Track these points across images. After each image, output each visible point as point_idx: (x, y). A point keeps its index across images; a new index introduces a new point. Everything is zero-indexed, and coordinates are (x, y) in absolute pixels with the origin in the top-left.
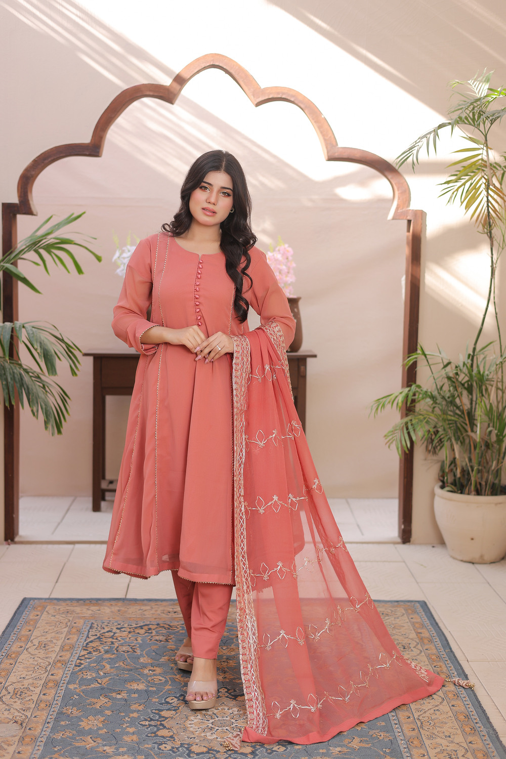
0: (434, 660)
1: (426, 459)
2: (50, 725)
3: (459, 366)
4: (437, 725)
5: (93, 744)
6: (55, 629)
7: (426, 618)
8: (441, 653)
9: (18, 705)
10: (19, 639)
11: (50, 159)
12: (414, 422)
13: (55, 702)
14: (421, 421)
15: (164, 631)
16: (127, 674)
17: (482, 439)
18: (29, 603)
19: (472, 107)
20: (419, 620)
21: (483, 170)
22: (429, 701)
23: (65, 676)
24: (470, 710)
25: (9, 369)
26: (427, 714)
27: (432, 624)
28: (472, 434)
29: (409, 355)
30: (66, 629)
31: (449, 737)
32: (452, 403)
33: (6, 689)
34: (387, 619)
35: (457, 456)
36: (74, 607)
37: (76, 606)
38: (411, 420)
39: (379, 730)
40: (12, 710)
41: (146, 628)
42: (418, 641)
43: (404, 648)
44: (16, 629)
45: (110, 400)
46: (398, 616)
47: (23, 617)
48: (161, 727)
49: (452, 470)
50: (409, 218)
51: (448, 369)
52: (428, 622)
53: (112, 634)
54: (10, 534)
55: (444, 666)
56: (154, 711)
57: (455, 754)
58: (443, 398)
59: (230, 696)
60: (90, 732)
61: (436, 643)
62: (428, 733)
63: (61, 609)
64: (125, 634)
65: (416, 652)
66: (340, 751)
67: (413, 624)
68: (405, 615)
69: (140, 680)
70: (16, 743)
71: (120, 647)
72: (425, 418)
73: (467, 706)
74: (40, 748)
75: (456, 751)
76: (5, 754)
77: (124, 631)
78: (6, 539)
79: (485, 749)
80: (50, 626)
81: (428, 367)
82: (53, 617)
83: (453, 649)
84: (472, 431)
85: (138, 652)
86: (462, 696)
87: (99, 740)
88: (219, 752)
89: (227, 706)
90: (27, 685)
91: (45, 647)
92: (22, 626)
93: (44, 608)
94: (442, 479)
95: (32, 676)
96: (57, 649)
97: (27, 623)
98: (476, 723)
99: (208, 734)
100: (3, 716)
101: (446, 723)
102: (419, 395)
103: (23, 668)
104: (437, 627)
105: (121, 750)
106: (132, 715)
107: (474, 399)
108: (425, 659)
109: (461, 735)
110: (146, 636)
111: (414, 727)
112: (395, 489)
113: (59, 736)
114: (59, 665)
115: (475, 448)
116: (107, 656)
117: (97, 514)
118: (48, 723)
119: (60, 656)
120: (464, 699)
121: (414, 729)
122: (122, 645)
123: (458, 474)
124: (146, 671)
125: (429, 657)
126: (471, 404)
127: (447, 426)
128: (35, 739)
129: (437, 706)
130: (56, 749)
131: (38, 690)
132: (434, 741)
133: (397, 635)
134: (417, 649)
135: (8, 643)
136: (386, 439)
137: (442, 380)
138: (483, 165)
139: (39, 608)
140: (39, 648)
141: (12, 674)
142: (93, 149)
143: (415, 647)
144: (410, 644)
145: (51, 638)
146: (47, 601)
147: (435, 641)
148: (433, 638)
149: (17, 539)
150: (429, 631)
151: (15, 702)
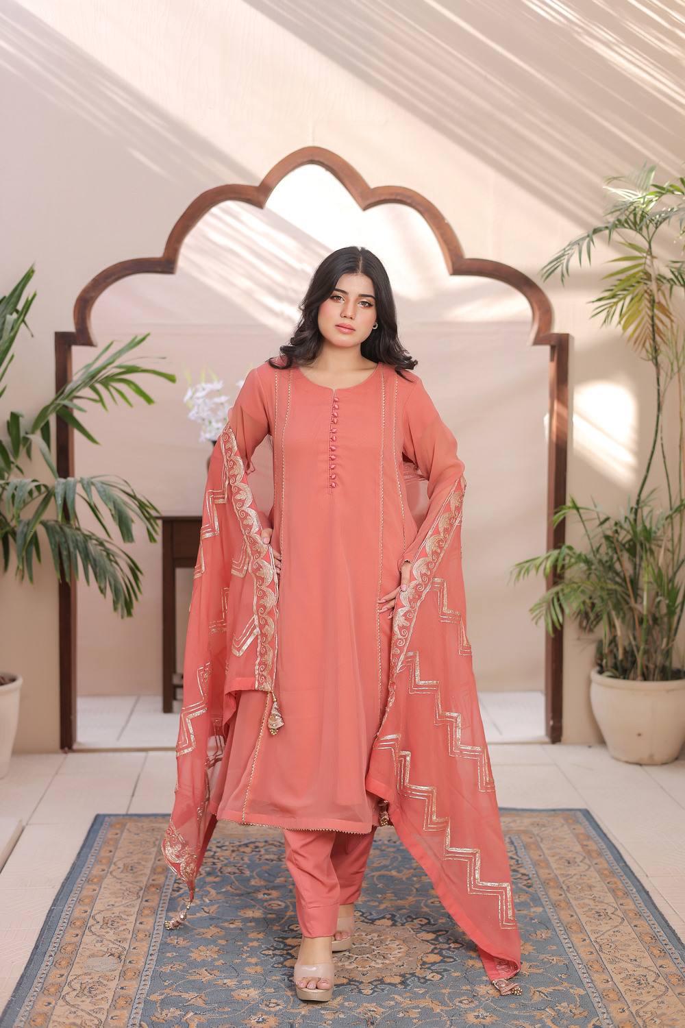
0: (606, 876)
1: (579, 639)
2: (155, 957)
3: (620, 522)
4: (620, 947)
5: (209, 977)
6: (142, 849)
7: (591, 828)
8: (614, 868)
9: (111, 935)
10: (98, 861)
11: (113, 278)
12: (566, 591)
13: (155, 932)
14: (575, 590)
15: (274, 849)
16: (237, 900)
17: (649, 611)
18: (104, 820)
19: (632, 208)
20: (583, 831)
21: (646, 284)
22: (606, 921)
23: (162, 902)
24: (656, 930)
26: (606, 936)
27: (599, 835)
28: (638, 606)
29: (556, 510)
31: (636, 960)
32: (611, 568)
33: (94, 918)
34: (544, 831)
35: (619, 633)
37: (162, 823)
38: (562, 590)
39: (550, 955)
40: (105, 941)
41: (252, 845)
42: (584, 855)
43: (569, 863)
44: (93, 850)
45: (180, 573)
46: (556, 826)
47: (99, 836)
48: (289, 957)
49: (611, 651)
50: (553, 343)
51: (607, 525)
52: (594, 833)
53: (212, 853)
54: (67, 741)
55: (619, 882)
56: (277, 939)
57: (645, 979)
58: (600, 561)
59: (367, 921)
60: (203, 964)
61: (606, 857)
62: (609, 957)
63: (145, 827)
64: (228, 853)
65: (583, 867)
67: (577, 836)
68: (566, 826)
69: (254, 906)
70: (117, 978)
71: (224, 868)
72: (579, 587)
73: (653, 926)
74: (147, 983)
75: (645, 976)
76: (106, 991)
77: (226, 850)
78: (62, 747)
79: (679, 973)
80: (135, 846)
81: (581, 524)
82: (136, 836)
83: (628, 863)
84: (636, 602)
85: (248, 873)
86: (645, 915)
87: (216, 972)
88: (362, 982)
89: (364, 931)
90: (118, 913)
91: (132, 870)
92: (101, 847)
93: (124, 825)
94: (599, 662)
95: (123, 903)
96: (148, 871)
97: (106, 842)
98: (666, 944)
99: (346, 963)
100: (96, 949)
101: (630, 946)
102: (570, 559)
103: (110, 894)
104: (605, 838)
105: (245, 983)
106: (251, 944)
107: (638, 562)
108: (596, 874)
109: (649, 958)
110: (254, 855)
111: (592, 950)
112: (541, 680)
113: (167, 969)
114: (153, 889)
115: (641, 622)
116: (210, 879)
117: (168, 716)
118: (151, 955)
119: (153, 880)
120: (648, 919)
121: (592, 953)
122: (226, 865)
123: (620, 656)
124: (260, 896)
125: (600, 872)
126: (635, 568)
127: (606, 597)
128: (138, 974)
129: (616, 927)
130: (166, 984)
131: (132, 919)
132: (617, 966)
133: (559, 848)
134: (585, 863)
135: (86, 865)
136: (532, 613)
137: (598, 540)
138: (645, 277)
139: (117, 826)
140: (125, 871)
141: (98, 901)
142: (166, 265)
143: (581, 862)
144: (575, 858)
145: (139, 859)
146: (126, 817)
147: (605, 854)
148: (603, 851)
149: (75, 747)
150: (596, 843)
151: (107, 932)
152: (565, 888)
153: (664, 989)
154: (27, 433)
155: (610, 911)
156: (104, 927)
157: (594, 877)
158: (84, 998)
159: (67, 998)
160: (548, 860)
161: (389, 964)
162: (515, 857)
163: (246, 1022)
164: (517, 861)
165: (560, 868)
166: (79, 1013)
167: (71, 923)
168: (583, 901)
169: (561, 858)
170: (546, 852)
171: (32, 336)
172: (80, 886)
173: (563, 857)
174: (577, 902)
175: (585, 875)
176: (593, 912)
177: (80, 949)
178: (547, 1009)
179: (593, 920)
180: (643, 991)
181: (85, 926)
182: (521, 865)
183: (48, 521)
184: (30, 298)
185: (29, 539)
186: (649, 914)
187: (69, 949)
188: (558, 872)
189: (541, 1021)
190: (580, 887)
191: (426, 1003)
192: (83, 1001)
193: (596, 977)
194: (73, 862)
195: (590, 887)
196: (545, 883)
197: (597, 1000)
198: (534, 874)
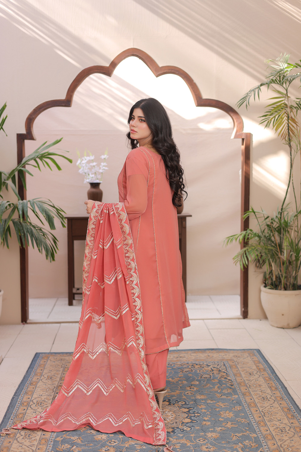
0: (267, 380)
1: (255, 271)
3: (274, 219)
4: (273, 414)
6: (56, 369)
7: (260, 358)
8: (271, 376)
9: (40, 410)
10: (36, 375)
11: (43, 109)
12: (249, 250)
14: (253, 250)
17: (287, 259)
18: (39, 356)
19: (279, 74)
20: (257, 359)
21: (285, 109)
22: (267, 402)
24: (290, 406)
25: (25, 227)
26: (267, 409)
27: (264, 361)
28: (282, 257)
29: (245, 213)
30: (62, 369)
31: (280, 420)
32: (270, 239)
34: (239, 359)
35: (273, 269)
36: (64, 357)
37: (66, 356)
38: (248, 249)
39: (241, 418)
42: (257, 370)
43: (250, 374)
44: (34, 369)
45: (76, 243)
46: (245, 357)
47: (37, 363)
49: (270, 277)
50: (243, 137)
51: (268, 220)
52: (262, 360)
54: (24, 318)
55: (273, 383)
57: (284, 429)
58: (265, 236)
61: (267, 371)
62: (268, 419)
63: (58, 358)
65: (257, 376)
66: (221, 430)
67: (254, 361)
68: (249, 357)
72: (255, 248)
73: (288, 404)
75: (285, 428)
76: (36, 436)
78: (22, 322)
80: (53, 367)
81: (256, 219)
82: (54, 363)
83: (277, 374)
84: (281, 255)
86: (285, 399)
91: (51, 378)
92: (37, 368)
93: (48, 358)
94: (265, 282)
95: (46, 394)
96: (58, 379)
97: (40, 366)
98: (294, 413)
101: (278, 413)
102: (251, 235)
103: (40, 390)
104: (267, 362)
107: (282, 236)
108: (262, 379)
109: (287, 419)
111: (260, 415)
112: (238, 290)
115: (283, 264)
117: (71, 307)
119: (60, 383)
120: (286, 400)
121: (260, 417)
123: (274, 279)
125: (264, 378)
126: (281, 239)
127: (267, 251)
129: (271, 404)
132: (272, 423)
133: (246, 367)
134: (258, 374)
135: (30, 377)
136: (234, 260)
137: (264, 227)
138: (285, 106)
139: (45, 358)
140: (48, 379)
141: (35, 393)
142: (67, 102)
143: (256, 374)
144: (253, 372)
145: (54, 374)
146: (49, 354)
148: (266, 368)
149: (28, 321)
150: (263, 365)
151: (38, 408)
152: (248, 386)
153: (293, 434)
154: (5, 180)
155: (269, 397)
156: (37, 405)
157: (261, 381)
158: (26, 440)
159: (18, 439)
160: (241, 373)
161: (167, 423)
162: (226, 372)
163: (100, 451)
164: (227, 374)
165: (246, 377)
166: (24, 447)
167: (22, 404)
168: (257, 392)
169: (247, 372)
170: (240, 369)
171: (7, 135)
172: (27, 386)
174: (254, 393)
175: (258, 380)
176: (261, 397)
177: (26, 416)
178: (239, 444)
179: (261, 401)
180: (284, 435)
181: (28, 405)
182: (228, 376)
183: (14, 220)
184: (4, 118)
185: (6, 228)
186: (287, 398)
187: (21, 416)
188: (245, 379)
189: (236, 449)
190: (255, 386)
191: (183, 441)
192: (25, 441)
193: (262, 428)
194: (24, 375)
195: (260, 386)
196: (239, 384)
197: (262, 439)
198: (234, 380)
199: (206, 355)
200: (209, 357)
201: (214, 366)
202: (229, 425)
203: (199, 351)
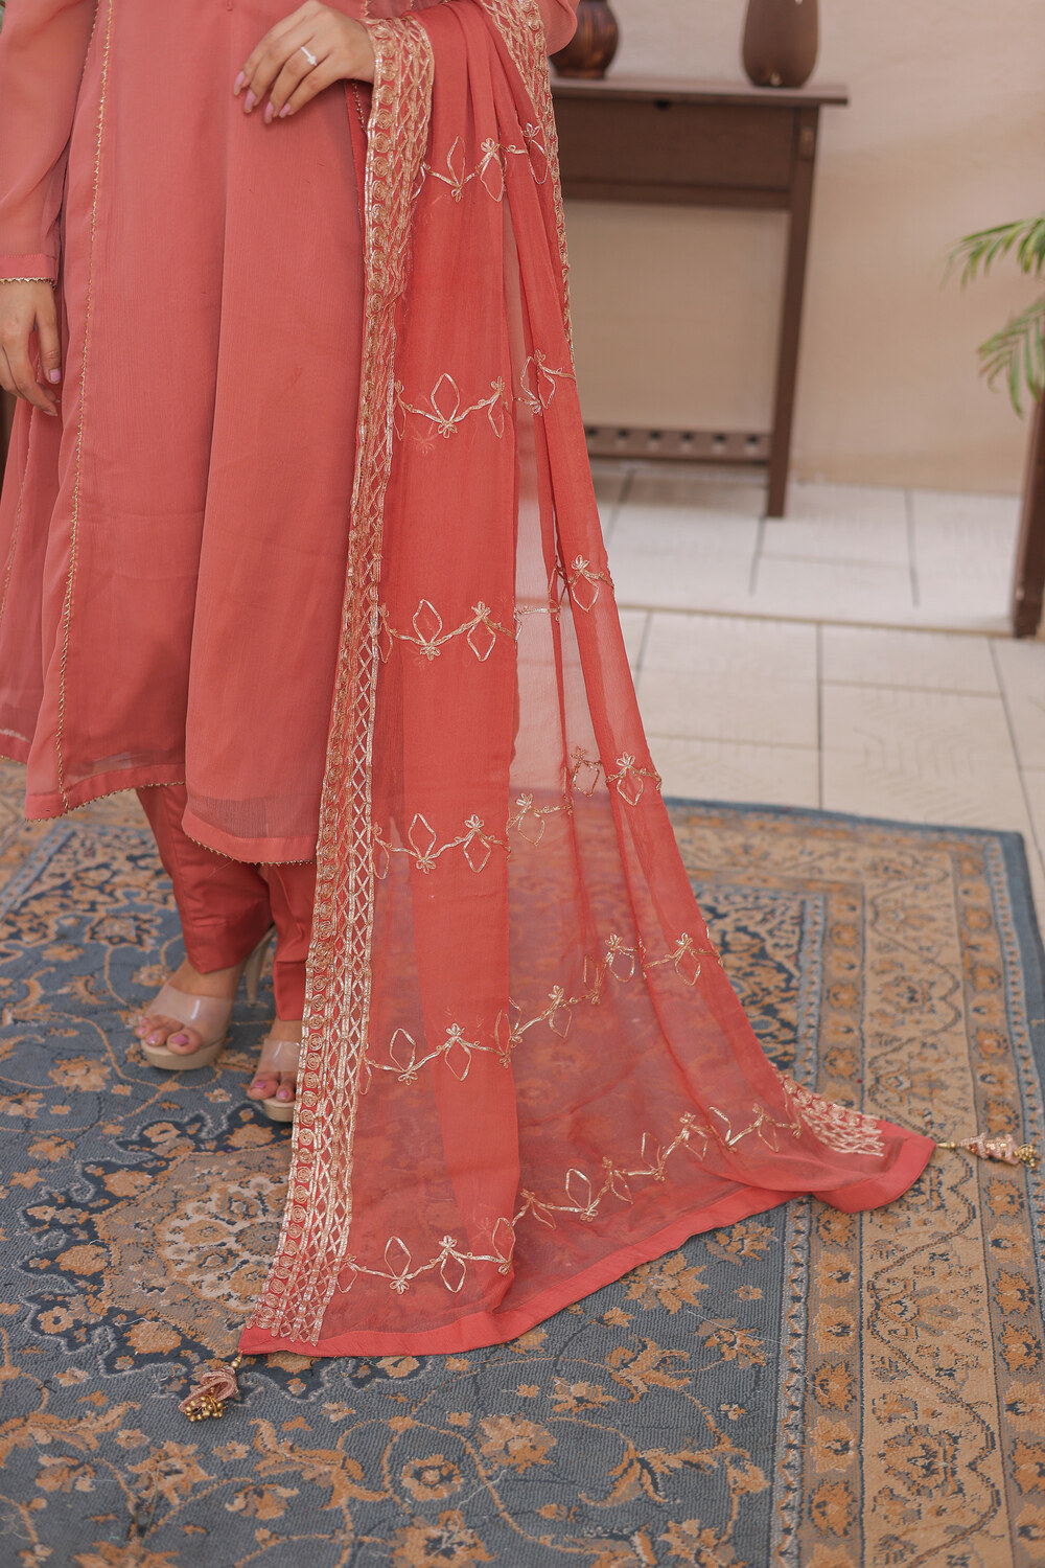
0: (987, 1056)
4: (926, 1319)
7: (1007, 895)
8: (1016, 1029)
16: (76, 1026)
20: (984, 902)
26: (906, 1270)
27: (1016, 919)
31: (951, 1374)
34: (894, 890)
39: (734, 1321)
42: (959, 977)
43: (912, 999)
46: (927, 880)
48: (83, 1236)
52: (1009, 910)
56: (90, 1170)
57: (949, 1455)
62: (886, 1352)
65: (942, 1016)
66: (580, 1400)
67: (964, 913)
68: (950, 881)
69: (102, 1051)
71: (106, 922)
75: (955, 1440)
101: (954, 1315)
106: (18, 1179)
108: (961, 1045)
109: (991, 1370)
111: (849, 1319)
121: (844, 1330)
125: (974, 1038)
129: (945, 1239)
133: (906, 948)
134: (950, 1005)
136: (984, 357)
143: (943, 998)
144: (932, 984)
147: (1011, 978)
150: (1001, 943)
152: (869, 1081)
157: (953, 1054)
160: (864, 984)
162: (789, 965)
164: (790, 977)
165: (882, 1014)
170: (871, 957)
173: (903, 979)
175: (934, 1046)
178: (636, 1540)
180: (925, 1506)
182: (791, 994)
188: (871, 1027)
190: (907, 1084)
191: (324, 1465)
193: (819, 1426)
195: (934, 1085)
196: (828, 1060)
197: (790, 1519)
198: (810, 1026)
199: (740, 839)
200: (744, 860)
201: (743, 923)
202: (641, 1374)
203: (715, 813)
